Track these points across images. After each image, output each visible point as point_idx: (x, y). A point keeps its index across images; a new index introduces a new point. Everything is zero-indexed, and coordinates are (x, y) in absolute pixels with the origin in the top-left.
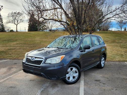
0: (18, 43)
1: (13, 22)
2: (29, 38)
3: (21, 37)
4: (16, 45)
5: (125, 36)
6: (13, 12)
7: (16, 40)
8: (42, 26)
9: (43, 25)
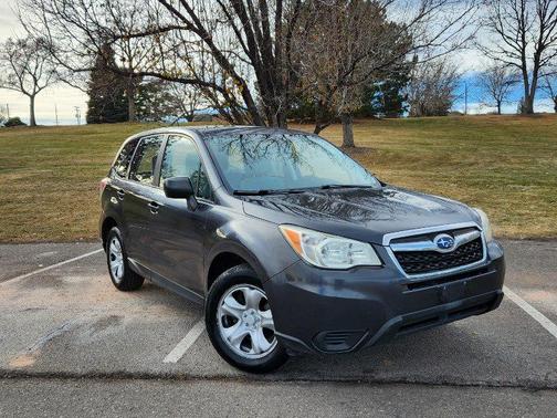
0: (28, 174)
1: (13, 84)
2: (82, 152)
3: (49, 149)
4: (18, 186)
5: (502, 138)
6: (15, 41)
7: (22, 165)
8: (153, 100)
9: (159, 95)
